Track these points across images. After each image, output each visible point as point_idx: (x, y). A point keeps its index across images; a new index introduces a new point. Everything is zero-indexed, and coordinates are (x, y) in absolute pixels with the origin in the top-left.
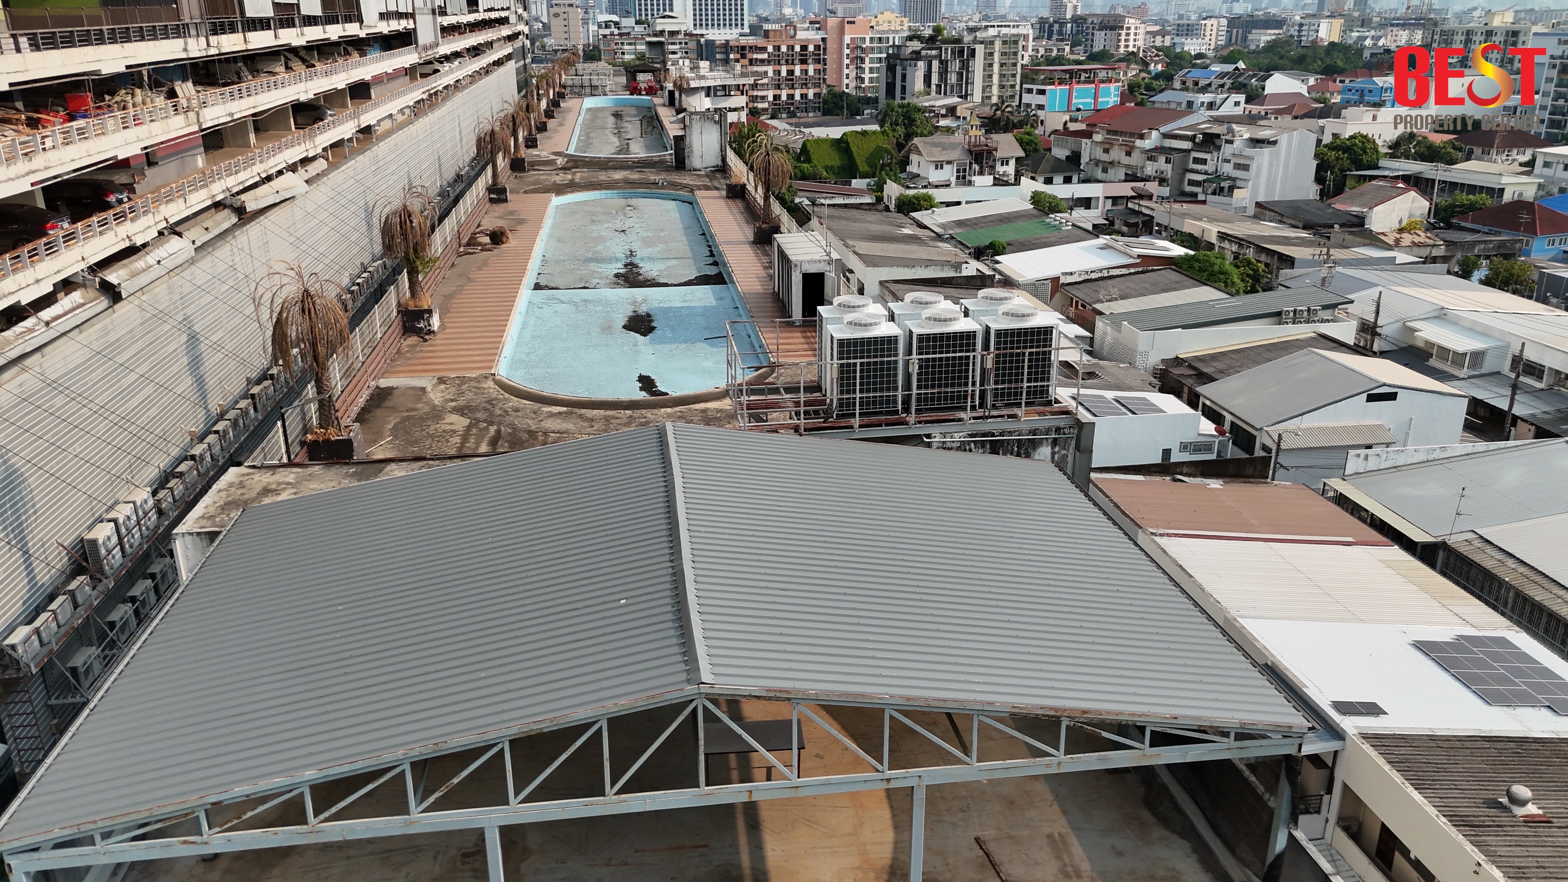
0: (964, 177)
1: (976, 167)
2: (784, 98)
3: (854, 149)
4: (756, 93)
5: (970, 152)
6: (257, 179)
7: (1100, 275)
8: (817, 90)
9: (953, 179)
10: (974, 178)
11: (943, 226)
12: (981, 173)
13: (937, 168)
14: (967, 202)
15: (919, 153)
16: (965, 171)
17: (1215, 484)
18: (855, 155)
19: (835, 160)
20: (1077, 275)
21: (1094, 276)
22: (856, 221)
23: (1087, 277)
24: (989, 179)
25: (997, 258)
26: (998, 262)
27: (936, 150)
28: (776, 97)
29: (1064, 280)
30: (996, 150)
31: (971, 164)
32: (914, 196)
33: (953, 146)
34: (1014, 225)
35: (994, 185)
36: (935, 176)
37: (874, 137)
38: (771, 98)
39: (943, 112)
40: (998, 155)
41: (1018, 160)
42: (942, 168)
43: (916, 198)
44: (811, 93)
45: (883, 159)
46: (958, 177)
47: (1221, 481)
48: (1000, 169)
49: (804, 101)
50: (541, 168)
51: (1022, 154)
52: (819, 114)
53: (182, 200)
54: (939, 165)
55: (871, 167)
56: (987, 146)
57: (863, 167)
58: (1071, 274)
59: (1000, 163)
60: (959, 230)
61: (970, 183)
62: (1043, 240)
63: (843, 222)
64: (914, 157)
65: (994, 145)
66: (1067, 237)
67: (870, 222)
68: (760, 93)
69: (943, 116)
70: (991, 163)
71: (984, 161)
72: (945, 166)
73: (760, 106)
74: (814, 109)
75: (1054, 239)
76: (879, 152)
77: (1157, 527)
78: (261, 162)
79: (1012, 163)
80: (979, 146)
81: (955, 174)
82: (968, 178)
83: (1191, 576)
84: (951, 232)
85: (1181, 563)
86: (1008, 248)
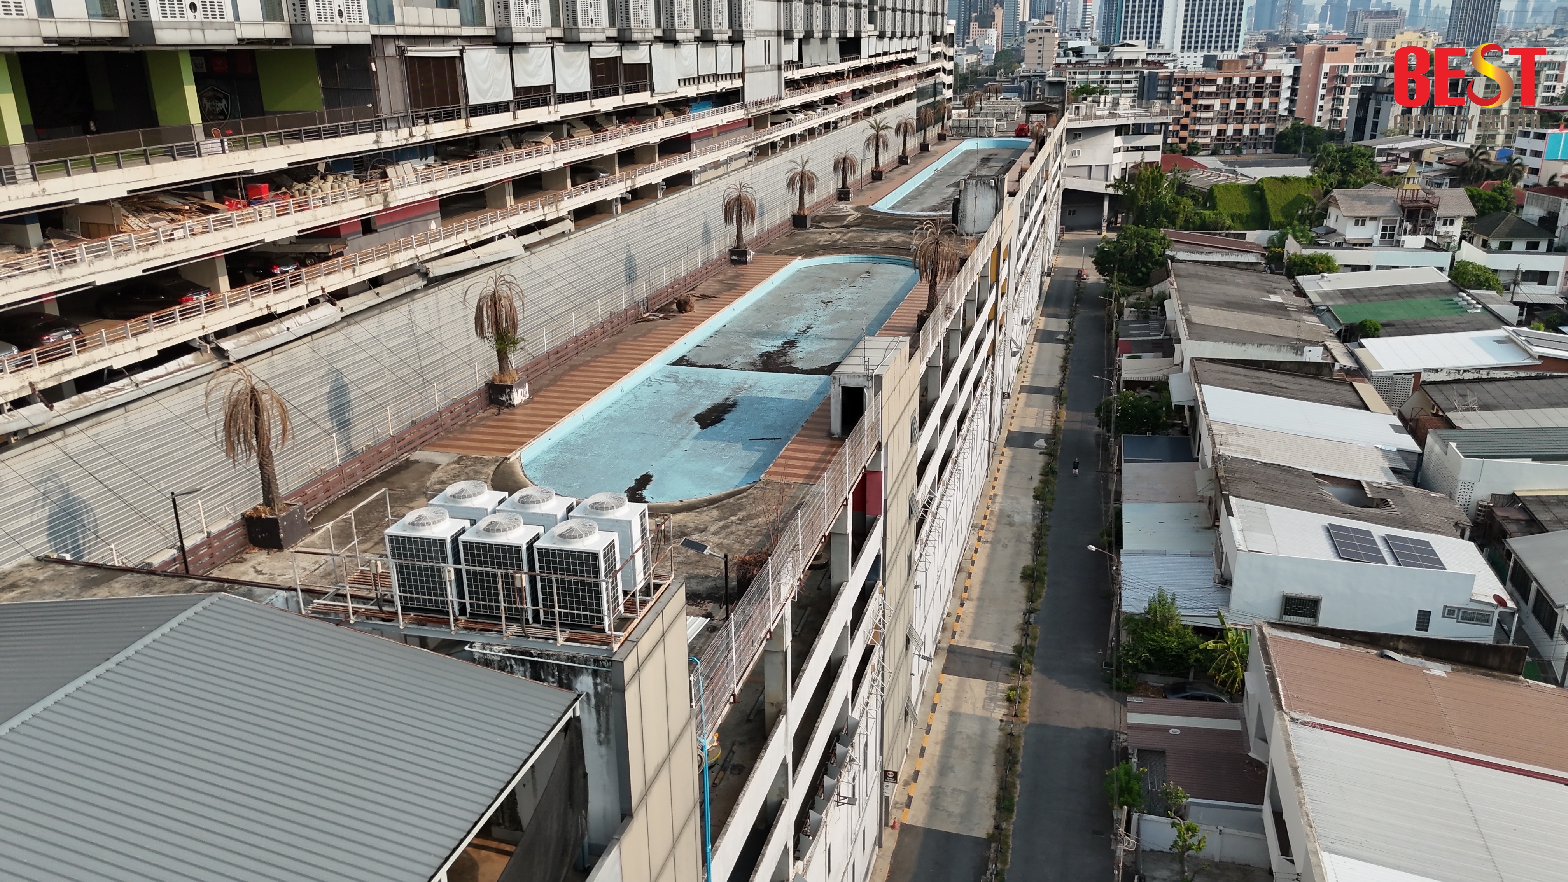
0: (1392, 236)
1: (1409, 226)
2: (1230, 132)
3: (1269, 197)
4: (1197, 128)
5: (1403, 208)
6: (464, 245)
7: (1476, 376)
8: (1270, 125)
9: (1377, 238)
10: (1403, 238)
11: (1325, 295)
12: (1414, 232)
13: (1357, 224)
14: (1379, 268)
15: (1338, 208)
16: (1393, 229)
17: (1438, 670)
18: (1270, 203)
19: (1245, 208)
20: (1444, 373)
21: (1467, 376)
22: (1219, 282)
23: (1458, 377)
24: (1419, 241)
25: (1364, 341)
26: (1362, 346)
27: (1358, 204)
28: (1220, 132)
29: (1425, 377)
30: (1437, 207)
31: (1402, 221)
32: (1309, 257)
33: (1381, 200)
34: (1412, 301)
35: (1426, 248)
36: (1353, 233)
37: (1297, 184)
38: (1214, 133)
39: (1406, 155)
40: (1439, 213)
41: (1468, 219)
42: (1363, 224)
43: (1312, 259)
44: (1262, 128)
45: (1303, 209)
46: (1383, 236)
47: (1448, 668)
48: (1440, 228)
49: (1254, 136)
50: (824, 225)
51: (1472, 212)
52: (1270, 151)
53: (350, 270)
54: (1360, 221)
55: (1286, 217)
56: (1428, 201)
57: (1276, 217)
58: (1437, 371)
59: (1442, 221)
60: (1340, 302)
61: (1398, 244)
62: (1435, 324)
63: (1205, 283)
64: (1332, 210)
65: (1436, 201)
66: (1468, 322)
67: (1238, 285)
68: (1202, 128)
69: (1404, 160)
70: (1429, 222)
71: (1420, 220)
72: (1368, 223)
73: (1201, 141)
74: (1265, 146)
75: (1449, 324)
76: (1299, 201)
77: (1304, 712)
78: (471, 229)
79: (1459, 224)
80: (1416, 201)
81: (1380, 232)
82: (1396, 237)
83: (1299, 784)
84: (1329, 303)
85: (1299, 763)
86: (1382, 331)
